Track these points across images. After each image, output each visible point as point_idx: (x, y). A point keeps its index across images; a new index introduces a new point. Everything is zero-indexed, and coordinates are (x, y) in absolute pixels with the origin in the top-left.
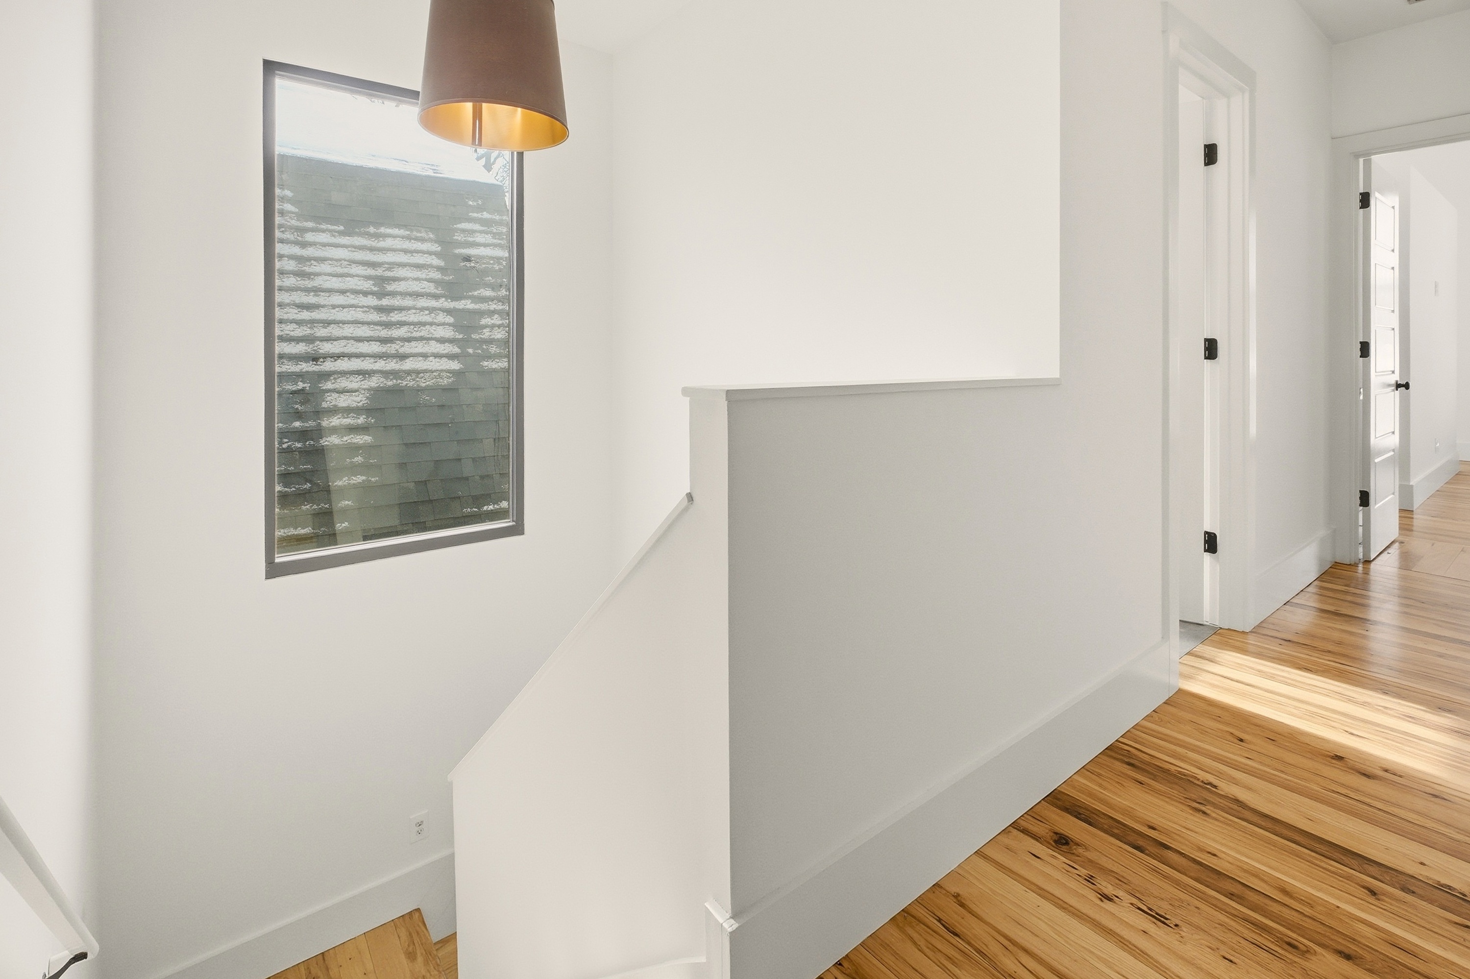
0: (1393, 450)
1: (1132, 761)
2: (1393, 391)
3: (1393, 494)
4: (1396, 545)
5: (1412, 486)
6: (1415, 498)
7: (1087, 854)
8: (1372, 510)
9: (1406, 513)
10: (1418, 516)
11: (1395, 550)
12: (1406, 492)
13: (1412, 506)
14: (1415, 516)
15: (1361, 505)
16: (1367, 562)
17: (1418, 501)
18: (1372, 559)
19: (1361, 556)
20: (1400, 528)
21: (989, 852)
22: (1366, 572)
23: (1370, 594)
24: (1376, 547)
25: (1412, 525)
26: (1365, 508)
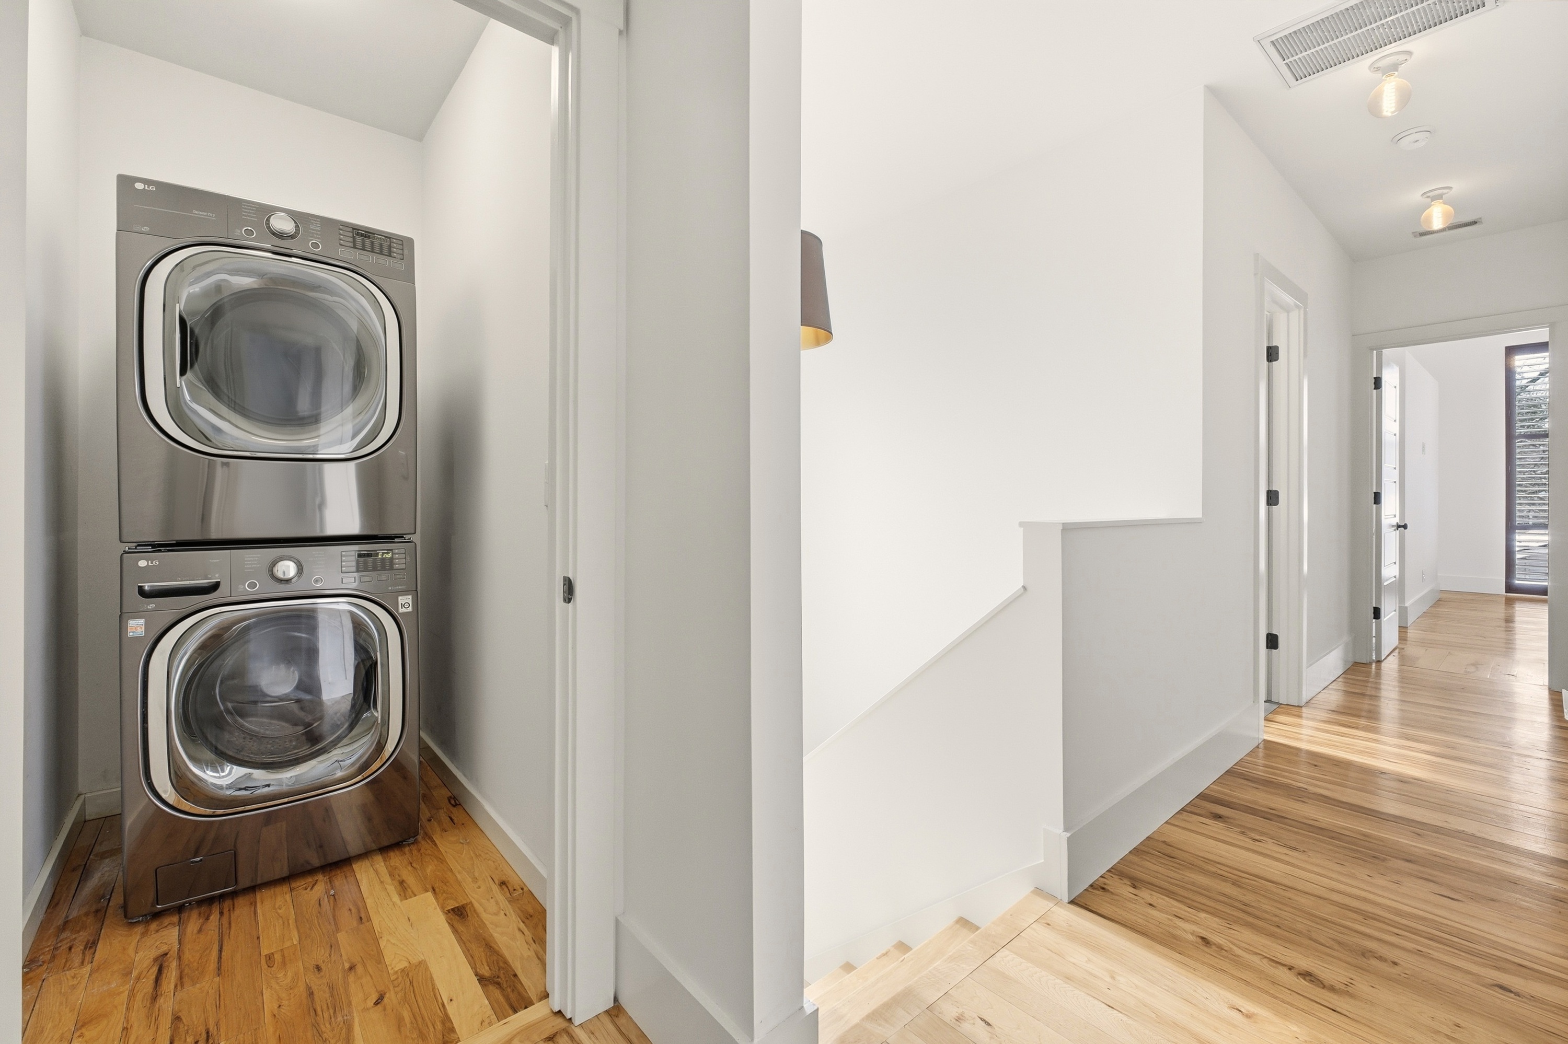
0: (1395, 577)
1: (1246, 778)
2: (1395, 530)
3: (1395, 611)
4: (1397, 651)
5: (1407, 607)
6: (1409, 619)
7: (1237, 822)
8: (1382, 622)
9: (1403, 629)
10: (1411, 631)
11: (1396, 653)
12: (1403, 612)
13: (1407, 624)
14: (1409, 631)
15: (1374, 618)
16: (1379, 662)
17: (1411, 619)
18: (1383, 659)
19: (1374, 658)
20: (1399, 640)
21: (1172, 821)
22: (1379, 669)
23: (1382, 681)
24: (1385, 652)
25: (1407, 637)
26: (1377, 620)
